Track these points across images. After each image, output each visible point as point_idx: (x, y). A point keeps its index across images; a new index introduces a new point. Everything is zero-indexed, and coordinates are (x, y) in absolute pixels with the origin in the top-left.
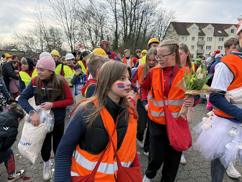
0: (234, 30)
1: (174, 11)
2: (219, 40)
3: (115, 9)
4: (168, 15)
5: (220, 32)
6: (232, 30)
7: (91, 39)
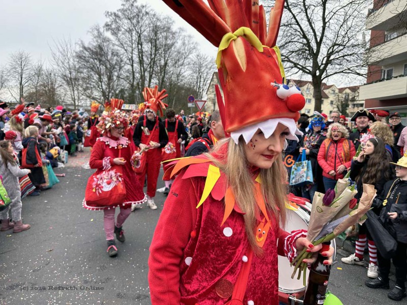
3: (132, 57)
7: (102, 86)
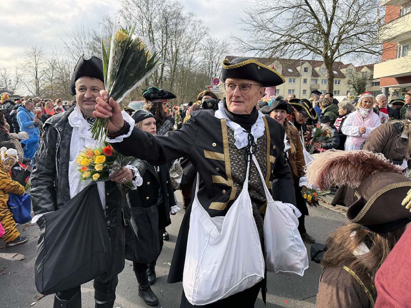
0: (307, 68)
2: (289, 82)
5: (290, 70)
6: (305, 68)
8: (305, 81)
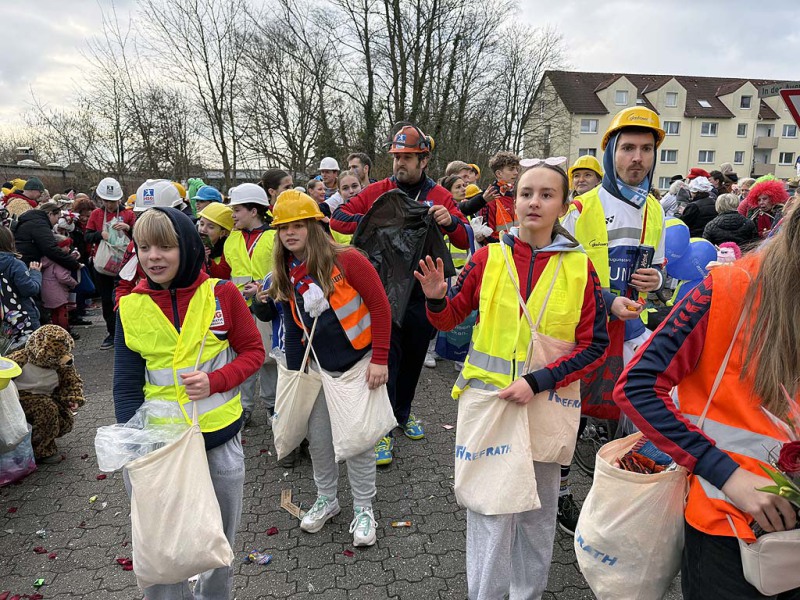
1: (557, 35)
2: (703, 132)
3: (366, 30)
4: (538, 49)
5: (705, 104)
7: (287, 125)
8: (742, 129)
